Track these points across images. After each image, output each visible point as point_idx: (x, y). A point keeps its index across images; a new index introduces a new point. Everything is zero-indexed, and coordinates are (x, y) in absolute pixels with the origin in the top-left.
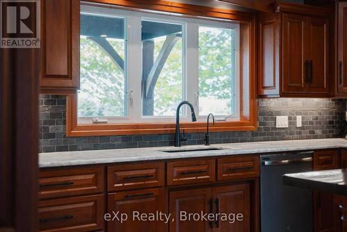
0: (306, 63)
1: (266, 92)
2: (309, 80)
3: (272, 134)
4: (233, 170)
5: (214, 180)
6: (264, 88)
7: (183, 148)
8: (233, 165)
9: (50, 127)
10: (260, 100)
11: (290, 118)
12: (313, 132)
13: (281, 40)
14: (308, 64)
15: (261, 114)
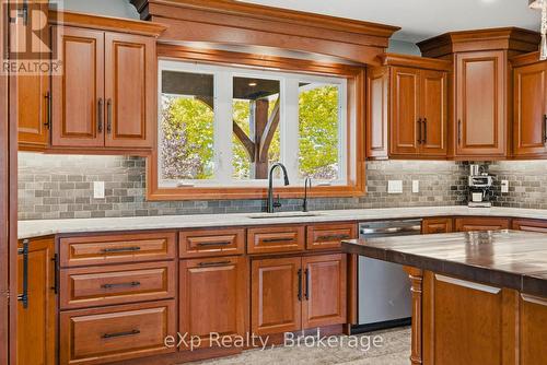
0: (419, 122)
1: (374, 154)
2: (422, 140)
3: (383, 200)
4: (325, 239)
5: (303, 248)
6: (373, 149)
7: (276, 214)
8: (325, 233)
9: (129, 190)
10: (369, 162)
11: (404, 183)
12: (432, 199)
13: (389, 95)
14: (422, 123)
15: (370, 178)
